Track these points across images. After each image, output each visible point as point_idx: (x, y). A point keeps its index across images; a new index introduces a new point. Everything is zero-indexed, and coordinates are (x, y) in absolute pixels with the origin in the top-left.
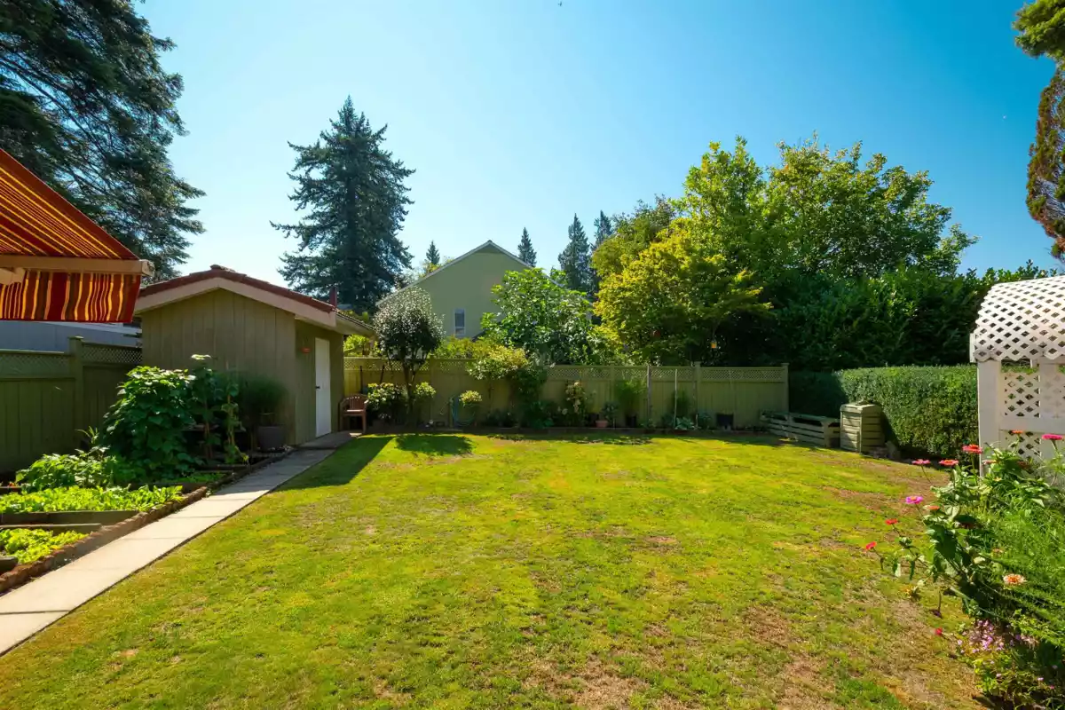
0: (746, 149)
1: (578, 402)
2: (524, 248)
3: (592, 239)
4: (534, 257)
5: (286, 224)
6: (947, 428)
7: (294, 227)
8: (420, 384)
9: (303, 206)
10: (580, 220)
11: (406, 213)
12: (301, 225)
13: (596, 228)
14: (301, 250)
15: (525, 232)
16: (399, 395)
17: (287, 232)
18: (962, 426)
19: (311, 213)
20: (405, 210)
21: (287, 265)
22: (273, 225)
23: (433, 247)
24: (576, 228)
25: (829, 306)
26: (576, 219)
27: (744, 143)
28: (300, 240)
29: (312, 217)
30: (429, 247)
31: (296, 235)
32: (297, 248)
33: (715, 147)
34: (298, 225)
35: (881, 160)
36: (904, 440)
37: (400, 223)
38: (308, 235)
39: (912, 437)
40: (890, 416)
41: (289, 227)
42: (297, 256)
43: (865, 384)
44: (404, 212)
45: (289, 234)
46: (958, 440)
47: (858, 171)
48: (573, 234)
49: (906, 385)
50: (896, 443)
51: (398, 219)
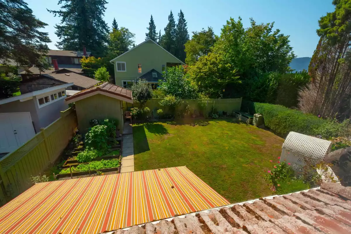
0: (241, 21)
1: (189, 112)
2: (151, 23)
3: (177, 22)
4: (155, 28)
5: (54, 10)
6: (276, 125)
7: (58, 12)
8: (145, 108)
9: (61, 2)
10: (173, 13)
11: (106, 9)
12: (61, 11)
13: (179, 17)
14: (62, 23)
15: (152, 17)
16: (140, 112)
17: (55, 13)
18: (279, 125)
19: (64, 5)
20: (105, 7)
21: (57, 30)
22: (48, 11)
23: (115, 21)
24: (171, 16)
25: (256, 82)
26: (171, 12)
27: (241, 20)
28: (62, 18)
29: (64, 7)
30: (113, 20)
31: (59, 16)
32: (60, 22)
33: (232, 19)
34: (59, 11)
35: (278, 31)
36: (266, 125)
37: (103, 12)
38: (65, 15)
39: (268, 125)
40: (265, 118)
41: (55, 12)
42: (61, 25)
43: (261, 109)
44: (105, 8)
45: (56, 15)
46: (278, 128)
47: (271, 31)
48: (170, 19)
49: (270, 112)
50: (265, 125)
51: (102, 10)
